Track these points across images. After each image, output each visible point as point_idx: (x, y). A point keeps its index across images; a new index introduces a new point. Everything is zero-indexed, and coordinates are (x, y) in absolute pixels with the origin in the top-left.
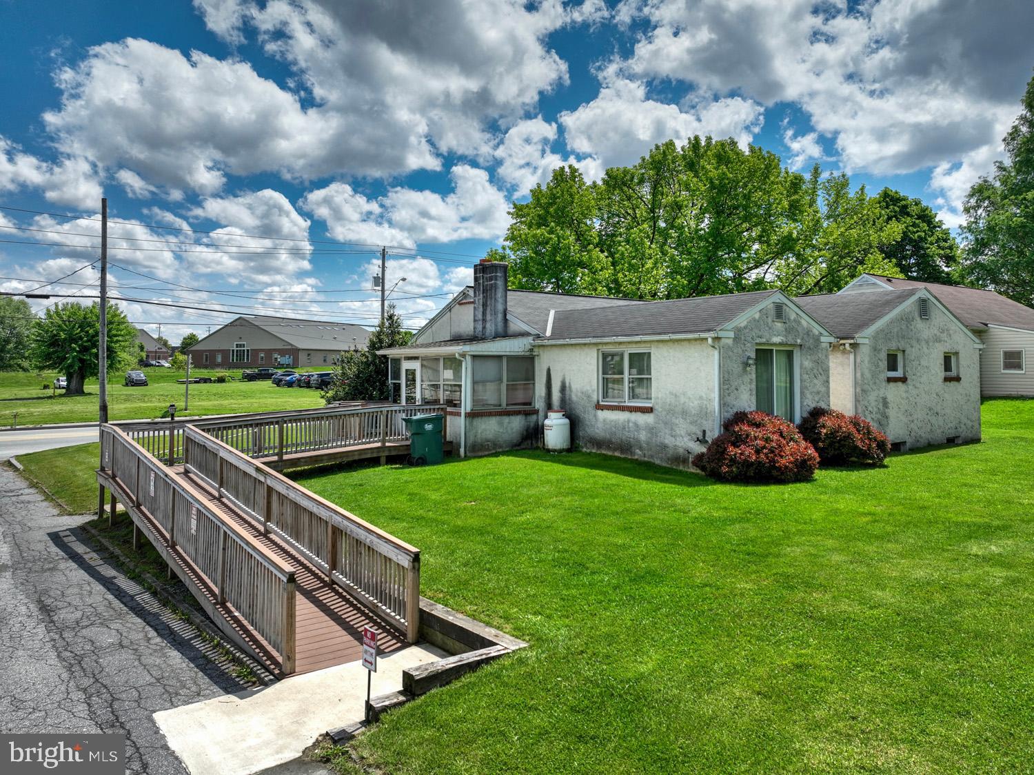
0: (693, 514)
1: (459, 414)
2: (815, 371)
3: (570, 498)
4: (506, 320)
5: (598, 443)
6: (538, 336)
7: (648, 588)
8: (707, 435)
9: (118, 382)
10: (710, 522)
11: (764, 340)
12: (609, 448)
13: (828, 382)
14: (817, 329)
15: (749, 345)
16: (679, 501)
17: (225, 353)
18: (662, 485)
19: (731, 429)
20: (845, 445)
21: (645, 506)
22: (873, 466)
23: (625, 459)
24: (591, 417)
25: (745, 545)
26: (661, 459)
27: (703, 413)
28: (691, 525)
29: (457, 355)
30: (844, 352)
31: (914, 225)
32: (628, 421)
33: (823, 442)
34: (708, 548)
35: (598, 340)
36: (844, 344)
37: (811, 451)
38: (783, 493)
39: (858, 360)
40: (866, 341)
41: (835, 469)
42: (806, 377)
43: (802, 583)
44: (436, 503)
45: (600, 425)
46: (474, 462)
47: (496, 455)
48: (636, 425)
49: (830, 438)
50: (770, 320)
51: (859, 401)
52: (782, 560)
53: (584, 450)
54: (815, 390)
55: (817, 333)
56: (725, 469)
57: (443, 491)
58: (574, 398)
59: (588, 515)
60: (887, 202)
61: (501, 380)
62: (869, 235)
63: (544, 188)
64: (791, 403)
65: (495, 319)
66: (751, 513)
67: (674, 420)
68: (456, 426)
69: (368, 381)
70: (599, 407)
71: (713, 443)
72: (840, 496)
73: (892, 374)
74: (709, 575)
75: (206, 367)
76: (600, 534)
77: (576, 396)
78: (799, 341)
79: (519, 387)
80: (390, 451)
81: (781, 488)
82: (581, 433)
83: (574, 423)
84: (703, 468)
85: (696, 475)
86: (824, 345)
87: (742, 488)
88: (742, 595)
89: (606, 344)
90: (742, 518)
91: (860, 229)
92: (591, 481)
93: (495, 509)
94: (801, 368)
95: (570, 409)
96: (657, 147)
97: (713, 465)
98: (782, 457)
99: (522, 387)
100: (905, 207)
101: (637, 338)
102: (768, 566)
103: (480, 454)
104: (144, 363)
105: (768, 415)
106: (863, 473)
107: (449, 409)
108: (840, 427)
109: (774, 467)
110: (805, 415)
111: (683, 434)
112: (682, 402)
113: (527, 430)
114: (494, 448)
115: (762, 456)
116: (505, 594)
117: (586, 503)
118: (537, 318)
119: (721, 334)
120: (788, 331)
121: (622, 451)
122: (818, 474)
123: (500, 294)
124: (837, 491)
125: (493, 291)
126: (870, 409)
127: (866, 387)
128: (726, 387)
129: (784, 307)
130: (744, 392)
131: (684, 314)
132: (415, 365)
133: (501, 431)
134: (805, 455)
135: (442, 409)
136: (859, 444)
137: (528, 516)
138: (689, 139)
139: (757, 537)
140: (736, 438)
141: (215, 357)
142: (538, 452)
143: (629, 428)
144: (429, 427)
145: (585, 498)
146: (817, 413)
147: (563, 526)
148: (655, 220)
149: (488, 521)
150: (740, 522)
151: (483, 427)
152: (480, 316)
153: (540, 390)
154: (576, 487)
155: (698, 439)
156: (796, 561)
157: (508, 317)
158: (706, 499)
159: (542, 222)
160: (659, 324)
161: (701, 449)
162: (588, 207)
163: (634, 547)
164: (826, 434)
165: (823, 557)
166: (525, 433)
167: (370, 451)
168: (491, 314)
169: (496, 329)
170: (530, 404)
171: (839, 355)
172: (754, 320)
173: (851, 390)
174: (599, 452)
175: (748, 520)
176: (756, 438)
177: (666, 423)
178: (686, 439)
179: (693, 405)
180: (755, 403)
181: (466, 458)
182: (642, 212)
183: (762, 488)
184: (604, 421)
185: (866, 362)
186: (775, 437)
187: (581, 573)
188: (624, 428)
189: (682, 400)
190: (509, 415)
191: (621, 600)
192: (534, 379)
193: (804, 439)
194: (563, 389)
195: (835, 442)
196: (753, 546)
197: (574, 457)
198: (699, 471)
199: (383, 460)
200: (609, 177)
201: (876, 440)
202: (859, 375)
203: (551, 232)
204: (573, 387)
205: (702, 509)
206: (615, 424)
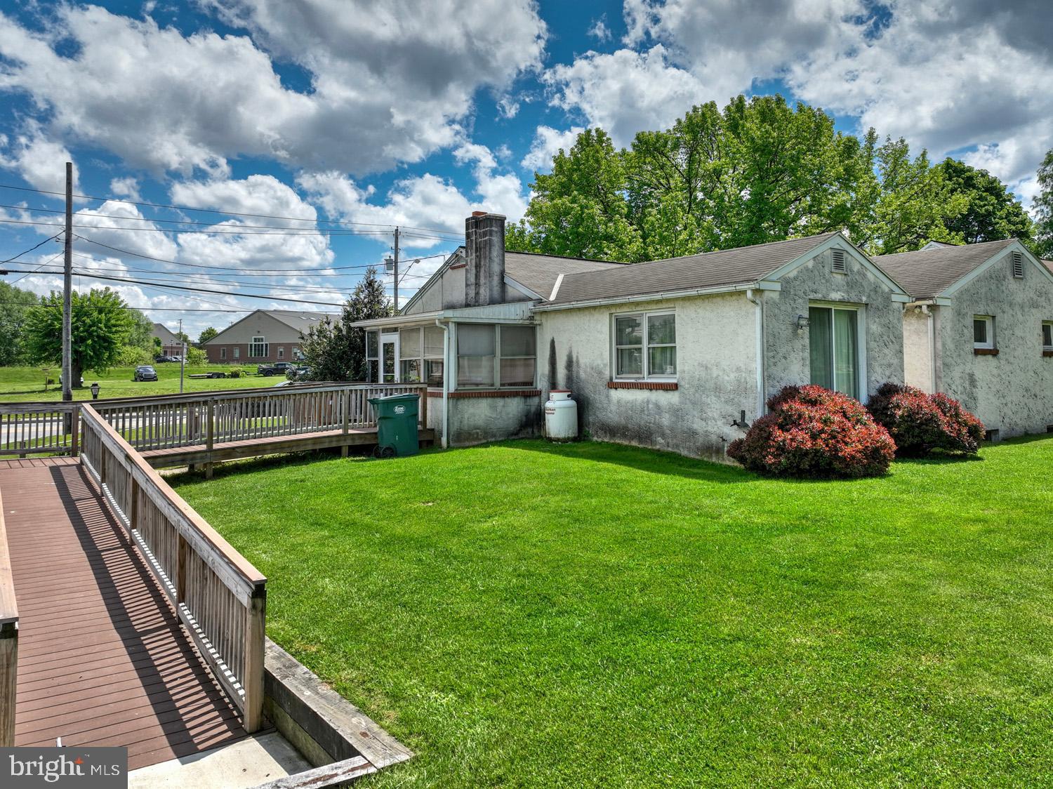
0: (726, 519)
1: (440, 395)
2: (885, 338)
3: (557, 498)
4: (503, 284)
5: (611, 430)
6: (540, 301)
7: (641, 642)
8: (747, 417)
9: (126, 378)
10: (748, 531)
11: (819, 296)
12: (624, 436)
13: (901, 352)
14: (886, 285)
15: (800, 300)
16: (706, 502)
17: (243, 347)
18: (687, 480)
19: (778, 408)
20: (927, 431)
21: (658, 508)
22: (963, 458)
23: (645, 450)
24: (603, 398)
25: (800, 567)
26: (689, 449)
27: (742, 388)
28: (719, 536)
29: (437, 322)
30: (920, 316)
31: (981, 198)
32: (648, 402)
33: (898, 426)
34: (743, 572)
35: (610, 302)
36: (920, 307)
37: (886, 437)
38: (850, 492)
39: (939, 326)
40: (948, 303)
41: (915, 462)
42: (873, 344)
43: (900, 636)
44: (382, 504)
45: (613, 408)
46: (455, 454)
47: (486, 445)
48: (658, 406)
49: (907, 421)
50: (827, 270)
51: (940, 378)
52: (860, 593)
53: (595, 438)
54: (885, 362)
55: (887, 290)
56: (770, 460)
57: (398, 488)
58: (583, 375)
59: (577, 520)
60: (950, 174)
61: (493, 354)
62: (931, 208)
63: (567, 154)
64: (855, 379)
65: (490, 282)
66: (808, 519)
67: (704, 399)
68: (437, 411)
69: (341, 358)
70: (612, 385)
71: (755, 426)
72: (929, 496)
73: (979, 345)
74: (744, 619)
75: (222, 362)
76: (586, 549)
77: (585, 372)
78: (864, 299)
79: (518, 363)
80: (353, 439)
81: (846, 485)
82: (591, 419)
83: (582, 406)
84: (742, 460)
85: (733, 469)
86: (896, 305)
87: (794, 485)
88: (799, 659)
89: (621, 305)
90: (795, 526)
91: (921, 202)
92: (594, 476)
93: (454, 512)
94: (867, 333)
95: (578, 389)
96: (695, 109)
97: (755, 455)
98: (846, 444)
99: (522, 362)
100: (971, 178)
101: (658, 296)
102: (840, 604)
103: (467, 444)
104: (159, 359)
105: (826, 390)
106: (952, 467)
107: (430, 390)
108: (920, 407)
109: (836, 457)
110: (874, 393)
111: (716, 416)
112: (715, 376)
113: (526, 416)
114: (484, 438)
115: (820, 442)
116: (410, 647)
117: (579, 504)
118: (541, 282)
119: (763, 285)
120: (851, 285)
121: (641, 440)
122: (894, 467)
123: (496, 252)
124: (924, 488)
125: (488, 248)
126: (954, 387)
127: (949, 360)
128: (771, 354)
129: (845, 255)
130: (795, 361)
131: (717, 266)
132: (394, 338)
133: (494, 416)
134: (877, 442)
135: (421, 389)
136: (946, 429)
137: (495, 521)
138: (732, 99)
139: (818, 555)
140: (785, 419)
141: (232, 352)
142: (539, 442)
143: (648, 410)
144: (399, 410)
145: (579, 497)
146: (888, 391)
147: (536, 536)
148: (691, 191)
149: (438, 528)
150: (791, 531)
151: (471, 410)
152: (472, 280)
153: (543, 367)
154: (572, 483)
155: (735, 423)
156: (882, 595)
157: (506, 280)
158: (744, 499)
159: (564, 190)
160: (686, 279)
161: (739, 435)
162: (616, 174)
163: (632, 570)
164: (901, 417)
165: (925, 588)
166: (524, 419)
167: (327, 440)
168: (485, 277)
169: (491, 295)
170: (531, 384)
171: (913, 320)
172: (807, 269)
173: (930, 364)
174: (612, 441)
175: (804, 529)
176: (811, 419)
177: (694, 403)
178: (720, 423)
179: (729, 379)
180: (809, 376)
181: (449, 448)
182: (677, 180)
183: (821, 486)
184: (618, 402)
185: (948, 328)
186: (837, 418)
187: (540, 612)
188: (642, 411)
189: (715, 372)
190: (504, 397)
191: (592, 665)
192: (535, 354)
193: (874, 421)
194: (570, 364)
195: (913, 427)
196: (814, 570)
197: (581, 447)
198: (737, 464)
199: (345, 451)
200: (640, 141)
201: (966, 425)
202: (939, 345)
203: (574, 201)
204: (582, 361)
205: (739, 513)
206: (632, 406)
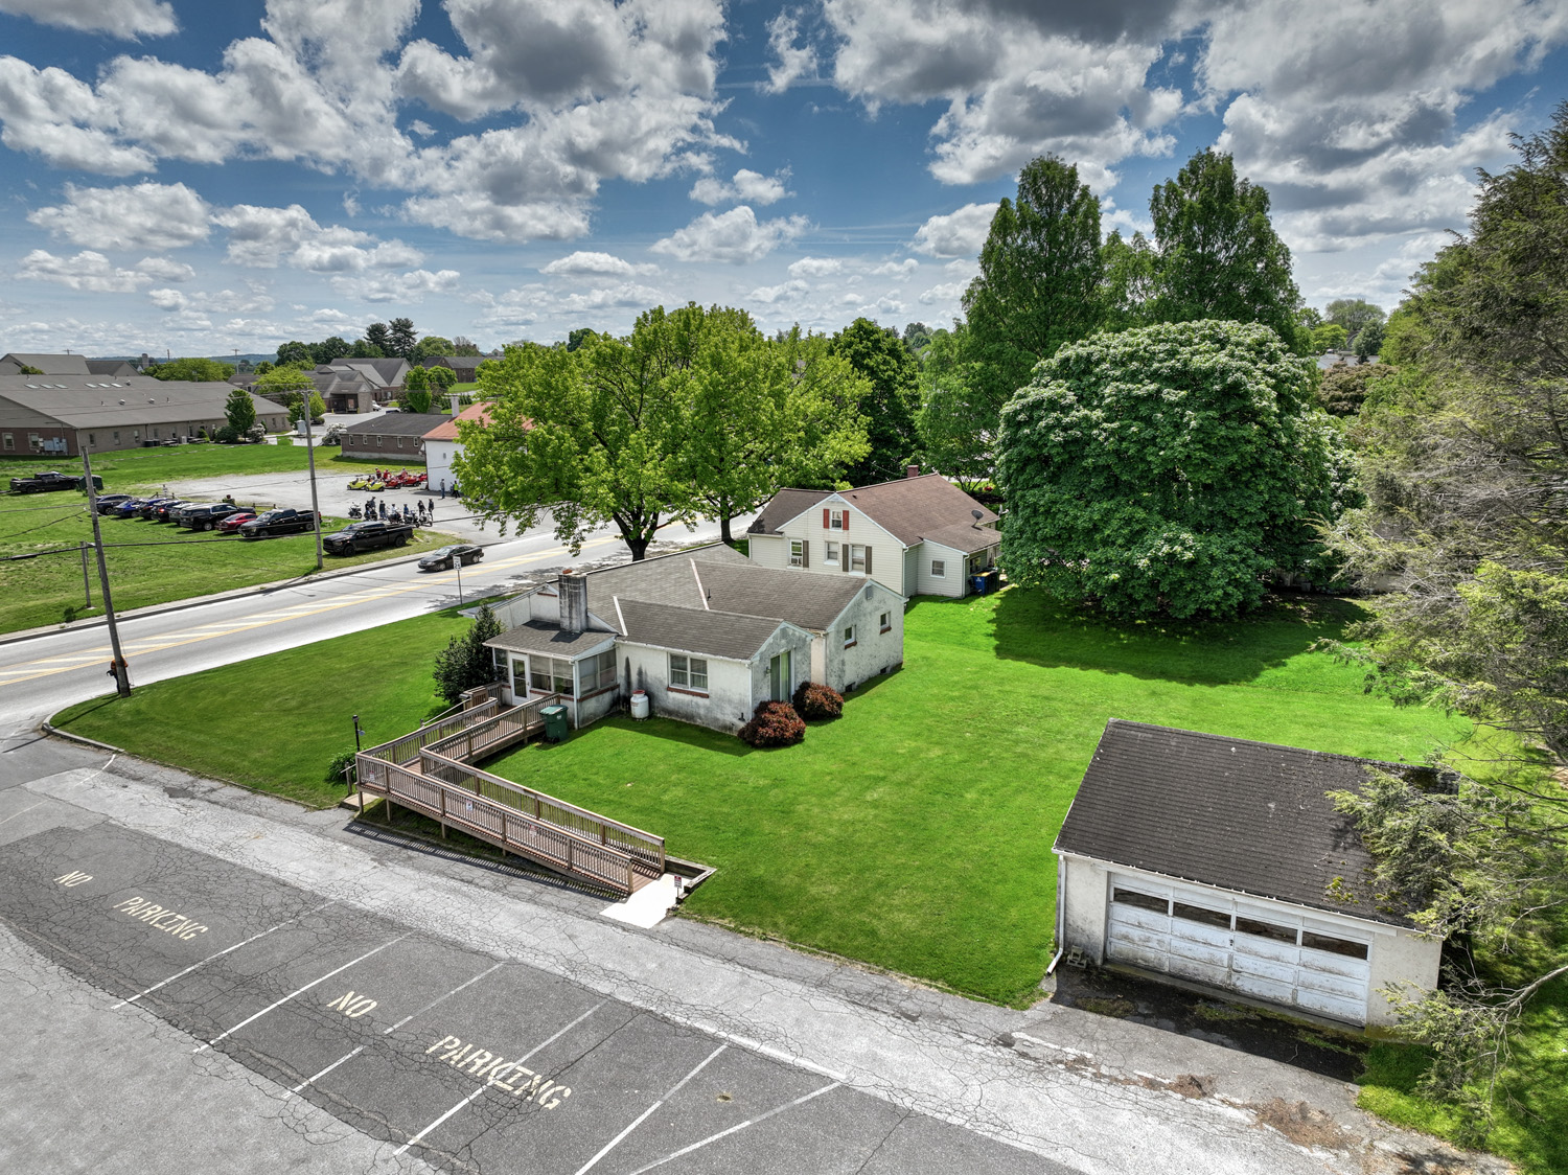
1: (571, 700)
2: (803, 658)
4: (588, 619)
5: (669, 712)
6: (618, 635)
8: (745, 716)
11: (775, 654)
12: (678, 715)
13: (810, 663)
15: (767, 659)
19: (760, 714)
23: (690, 725)
24: (664, 696)
25: (779, 806)
26: (715, 726)
27: (742, 703)
29: (569, 662)
32: (692, 701)
36: (820, 633)
38: (789, 758)
39: (828, 641)
40: (833, 628)
41: (814, 727)
42: (798, 664)
44: (608, 787)
45: (670, 701)
46: (591, 736)
48: (697, 703)
49: (811, 705)
50: (778, 640)
51: (828, 670)
53: (659, 715)
54: (803, 672)
55: (804, 637)
56: (757, 740)
57: (602, 775)
60: (860, 335)
61: (596, 671)
64: (789, 684)
65: (580, 617)
67: (723, 704)
68: (573, 710)
70: (669, 689)
71: (749, 722)
72: (817, 756)
73: (848, 642)
76: (714, 806)
77: (651, 680)
78: (794, 646)
80: (531, 733)
81: (788, 751)
82: (657, 707)
83: (652, 700)
84: (744, 738)
86: (808, 641)
89: (676, 652)
90: (774, 785)
93: (647, 790)
94: (795, 661)
95: (648, 691)
97: (751, 737)
100: (878, 341)
101: (699, 655)
103: (587, 724)
105: (778, 701)
108: (817, 695)
109: (784, 736)
110: (797, 691)
111: (730, 714)
113: (617, 704)
114: (596, 722)
115: (777, 730)
119: (753, 661)
120: (789, 642)
121: (688, 719)
122: (806, 734)
123: (582, 599)
124: (815, 751)
125: (577, 597)
126: (834, 671)
127: (832, 658)
128: (755, 684)
129: (787, 629)
130: (764, 688)
131: (725, 633)
132: (523, 658)
133: (598, 705)
137: (669, 794)
140: (763, 721)
142: (629, 723)
143: (691, 705)
144: (559, 717)
149: (651, 801)
150: (773, 788)
151: (588, 707)
155: (739, 718)
157: (589, 614)
160: (711, 642)
161: (741, 725)
164: (808, 703)
166: (612, 702)
167: (518, 737)
168: (577, 614)
169: (582, 625)
170: (614, 681)
171: (817, 643)
172: (771, 643)
173: (824, 664)
174: (670, 718)
175: (777, 786)
177: (718, 706)
178: (731, 717)
179: (736, 698)
180: (770, 696)
181: (580, 730)
183: (778, 753)
184: (673, 698)
185: (833, 641)
188: (688, 705)
189: (729, 693)
190: (602, 693)
192: (616, 669)
194: (640, 673)
198: (741, 740)
199: (526, 740)
202: (828, 650)
204: (648, 673)
206: (683, 702)
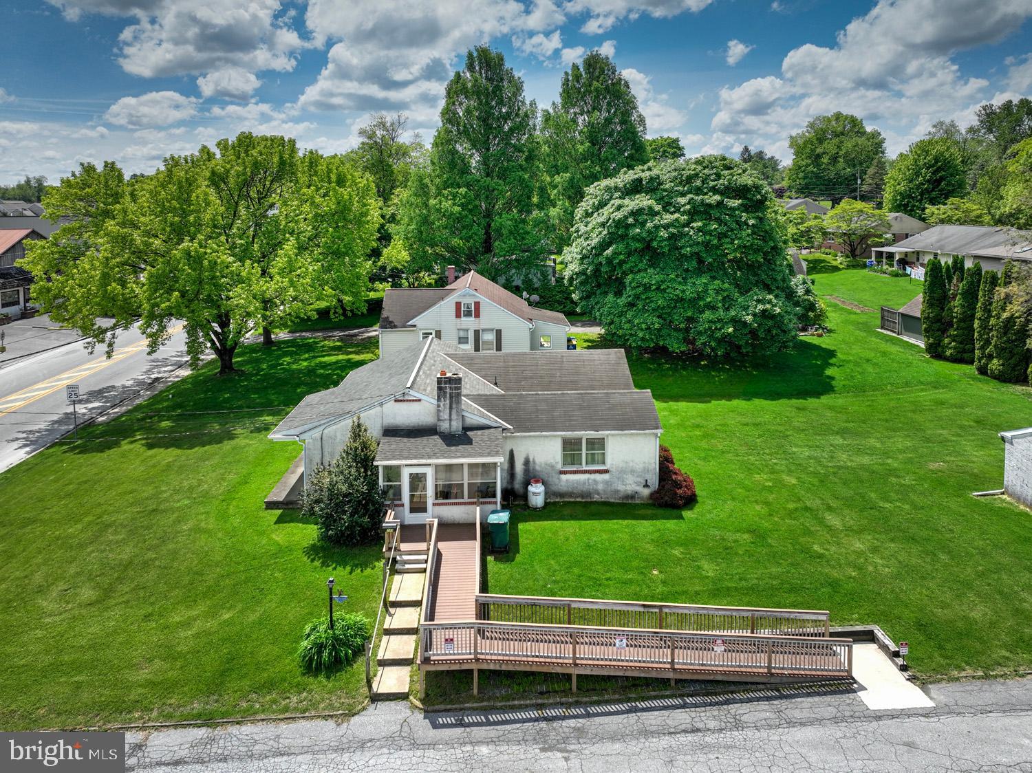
4: (462, 416)
5: (560, 495)
6: (502, 429)
8: (650, 483)
24: (556, 480)
27: (646, 470)
45: (564, 484)
48: (595, 481)
53: (549, 500)
58: (538, 468)
67: (625, 476)
70: (562, 472)
77: (540, 466)
111: (631, 483)
112: (631, 465)
121: (582, 497)
132: (426, 470)
143: (588, 483)
155: (644, 486)
157: (464, 414)
161: (645, 491)
174: (561, 500)
177: (618, 478)
178: (633, 486)
179: (639, 467)
184: (567, 480)
188: (585, 484)
194: (527, 463)
204: (537, 461)
206: (578, 482)
